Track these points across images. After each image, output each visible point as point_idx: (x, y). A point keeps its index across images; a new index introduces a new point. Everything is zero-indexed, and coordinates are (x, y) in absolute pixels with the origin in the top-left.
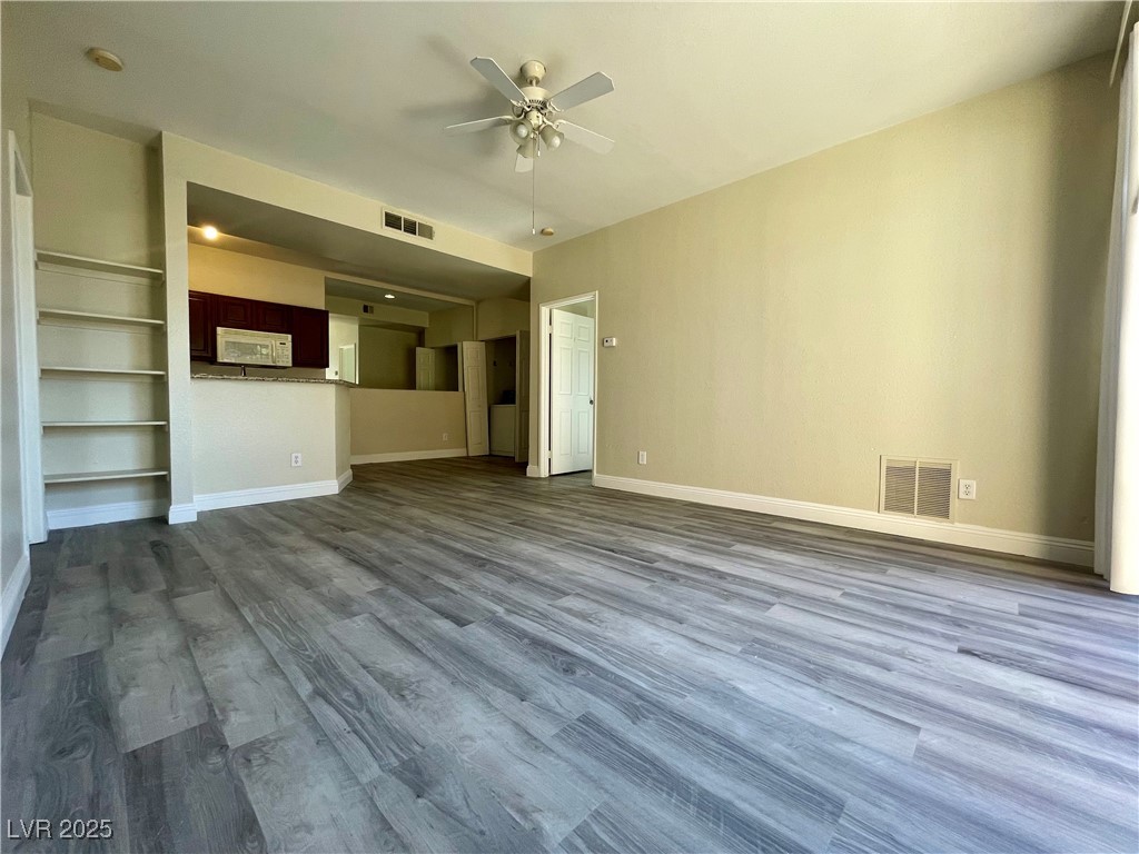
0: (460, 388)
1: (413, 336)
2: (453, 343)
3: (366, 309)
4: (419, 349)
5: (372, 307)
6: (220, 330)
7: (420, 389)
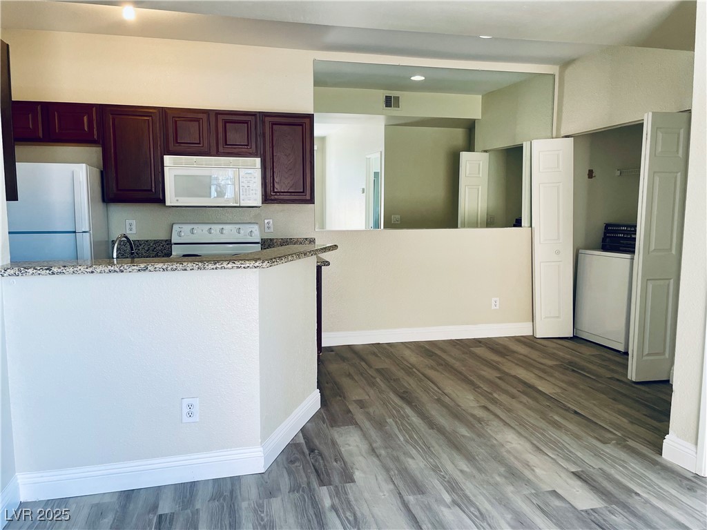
0: (525, 222)
1: (459, 134)
2: (518, 143)
3: (389, 102)
4: (465, 156)
5: (397, 99)
6: (168, 159)
7: (464, 226)
